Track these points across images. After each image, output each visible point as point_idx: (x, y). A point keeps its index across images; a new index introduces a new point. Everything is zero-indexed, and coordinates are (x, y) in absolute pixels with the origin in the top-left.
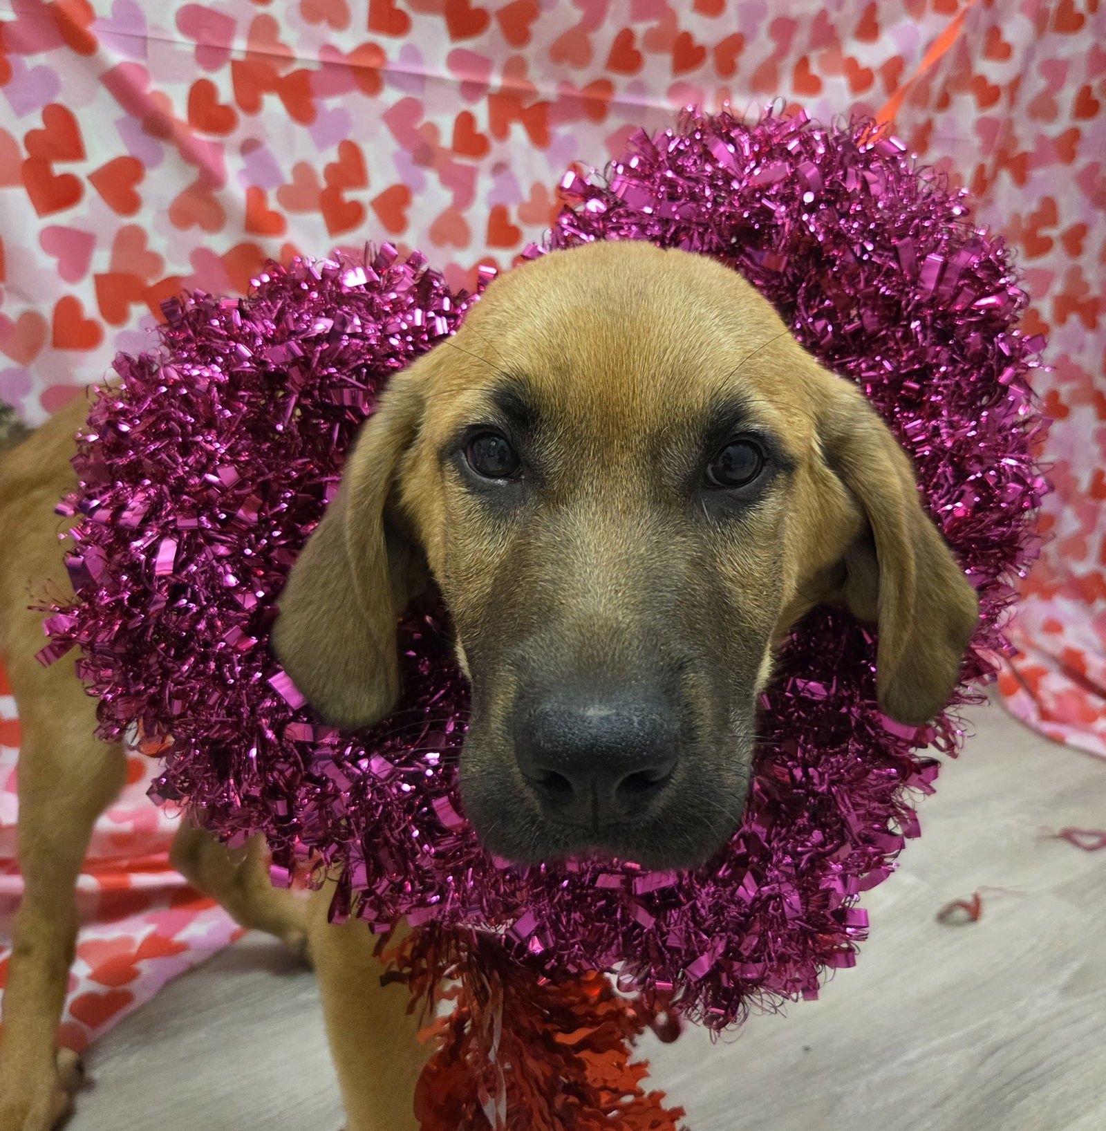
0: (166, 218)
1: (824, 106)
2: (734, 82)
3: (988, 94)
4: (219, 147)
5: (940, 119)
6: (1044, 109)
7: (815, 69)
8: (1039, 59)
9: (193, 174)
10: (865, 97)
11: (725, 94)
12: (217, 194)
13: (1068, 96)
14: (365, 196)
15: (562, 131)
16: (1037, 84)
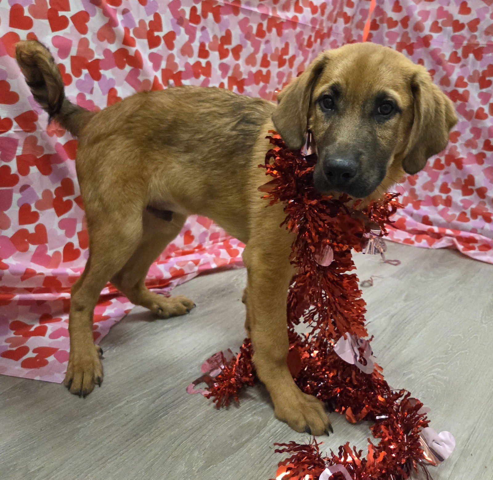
0: (96, 37)
1: (304, 17)
2: (277, 6)
3: (347, 19)
4: (115, 11)
5: (334, 25)
6: (360, 26)
7: (301, 4)
8: (360, 8)
9: (107, 20)
10: (316, 16)
11: (274, 10)
12: (114, 29)
13: (368, 22)
14: (161, 34)
15: (225, 17)
16: (359, 17)
